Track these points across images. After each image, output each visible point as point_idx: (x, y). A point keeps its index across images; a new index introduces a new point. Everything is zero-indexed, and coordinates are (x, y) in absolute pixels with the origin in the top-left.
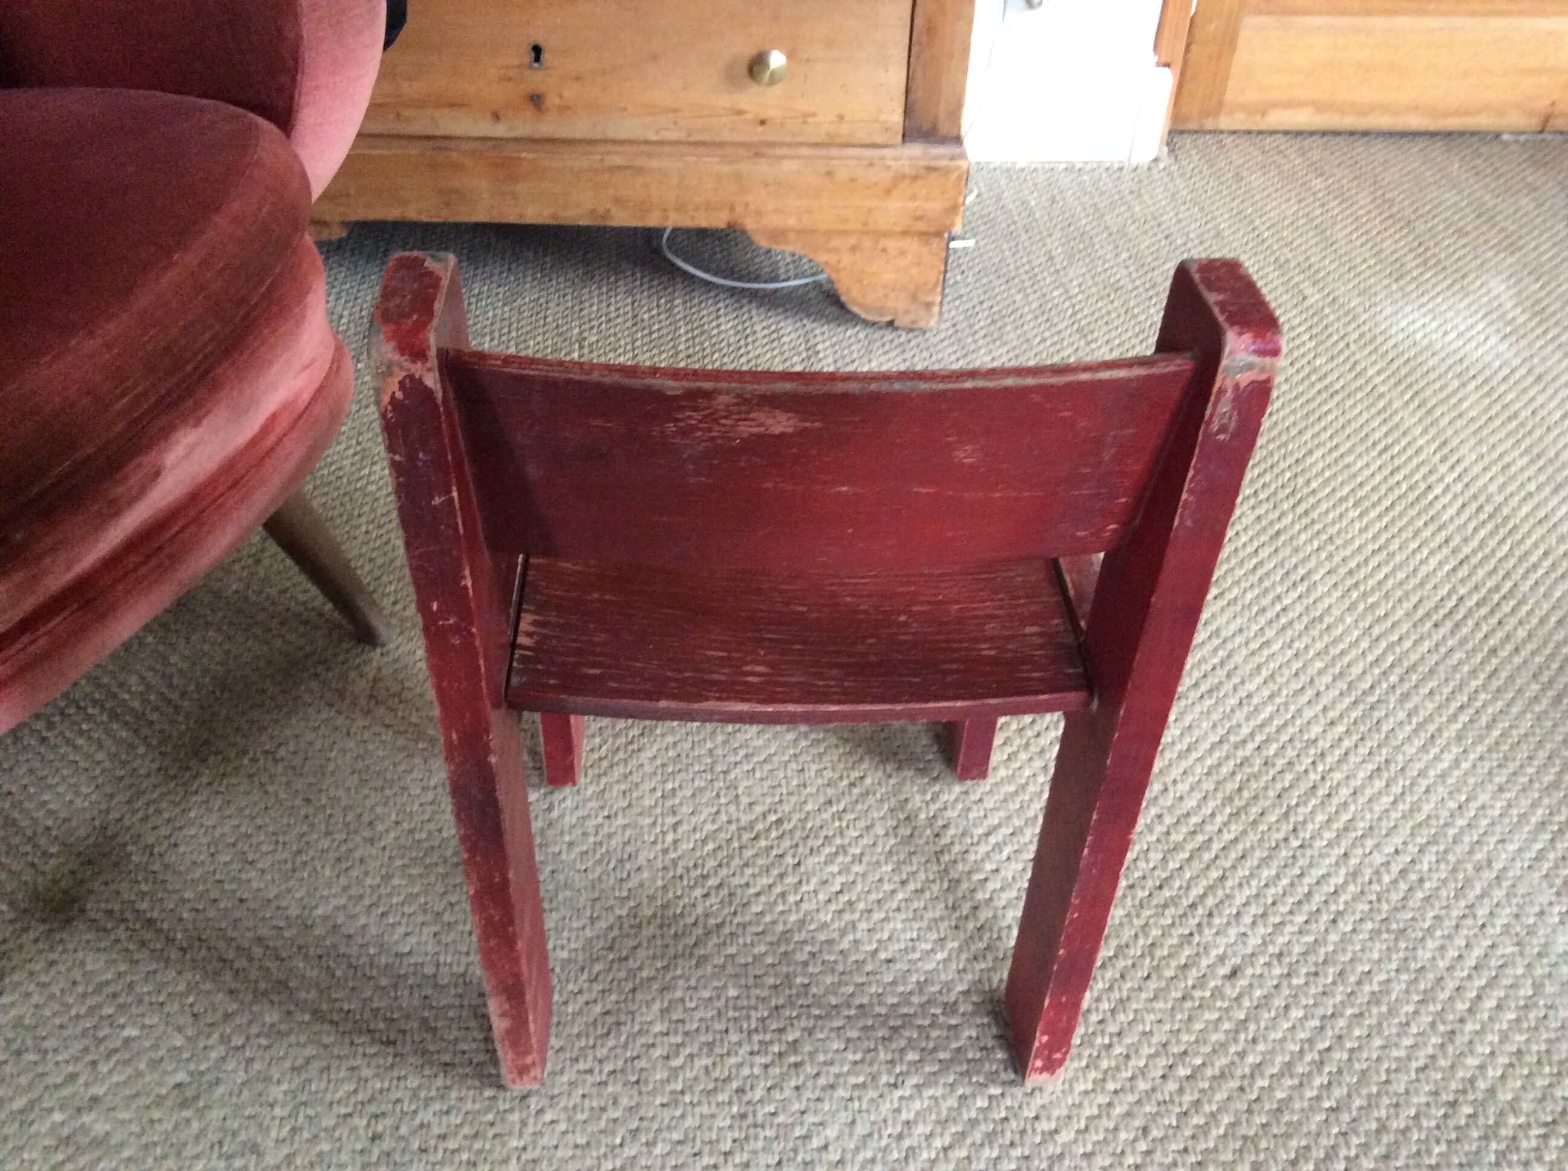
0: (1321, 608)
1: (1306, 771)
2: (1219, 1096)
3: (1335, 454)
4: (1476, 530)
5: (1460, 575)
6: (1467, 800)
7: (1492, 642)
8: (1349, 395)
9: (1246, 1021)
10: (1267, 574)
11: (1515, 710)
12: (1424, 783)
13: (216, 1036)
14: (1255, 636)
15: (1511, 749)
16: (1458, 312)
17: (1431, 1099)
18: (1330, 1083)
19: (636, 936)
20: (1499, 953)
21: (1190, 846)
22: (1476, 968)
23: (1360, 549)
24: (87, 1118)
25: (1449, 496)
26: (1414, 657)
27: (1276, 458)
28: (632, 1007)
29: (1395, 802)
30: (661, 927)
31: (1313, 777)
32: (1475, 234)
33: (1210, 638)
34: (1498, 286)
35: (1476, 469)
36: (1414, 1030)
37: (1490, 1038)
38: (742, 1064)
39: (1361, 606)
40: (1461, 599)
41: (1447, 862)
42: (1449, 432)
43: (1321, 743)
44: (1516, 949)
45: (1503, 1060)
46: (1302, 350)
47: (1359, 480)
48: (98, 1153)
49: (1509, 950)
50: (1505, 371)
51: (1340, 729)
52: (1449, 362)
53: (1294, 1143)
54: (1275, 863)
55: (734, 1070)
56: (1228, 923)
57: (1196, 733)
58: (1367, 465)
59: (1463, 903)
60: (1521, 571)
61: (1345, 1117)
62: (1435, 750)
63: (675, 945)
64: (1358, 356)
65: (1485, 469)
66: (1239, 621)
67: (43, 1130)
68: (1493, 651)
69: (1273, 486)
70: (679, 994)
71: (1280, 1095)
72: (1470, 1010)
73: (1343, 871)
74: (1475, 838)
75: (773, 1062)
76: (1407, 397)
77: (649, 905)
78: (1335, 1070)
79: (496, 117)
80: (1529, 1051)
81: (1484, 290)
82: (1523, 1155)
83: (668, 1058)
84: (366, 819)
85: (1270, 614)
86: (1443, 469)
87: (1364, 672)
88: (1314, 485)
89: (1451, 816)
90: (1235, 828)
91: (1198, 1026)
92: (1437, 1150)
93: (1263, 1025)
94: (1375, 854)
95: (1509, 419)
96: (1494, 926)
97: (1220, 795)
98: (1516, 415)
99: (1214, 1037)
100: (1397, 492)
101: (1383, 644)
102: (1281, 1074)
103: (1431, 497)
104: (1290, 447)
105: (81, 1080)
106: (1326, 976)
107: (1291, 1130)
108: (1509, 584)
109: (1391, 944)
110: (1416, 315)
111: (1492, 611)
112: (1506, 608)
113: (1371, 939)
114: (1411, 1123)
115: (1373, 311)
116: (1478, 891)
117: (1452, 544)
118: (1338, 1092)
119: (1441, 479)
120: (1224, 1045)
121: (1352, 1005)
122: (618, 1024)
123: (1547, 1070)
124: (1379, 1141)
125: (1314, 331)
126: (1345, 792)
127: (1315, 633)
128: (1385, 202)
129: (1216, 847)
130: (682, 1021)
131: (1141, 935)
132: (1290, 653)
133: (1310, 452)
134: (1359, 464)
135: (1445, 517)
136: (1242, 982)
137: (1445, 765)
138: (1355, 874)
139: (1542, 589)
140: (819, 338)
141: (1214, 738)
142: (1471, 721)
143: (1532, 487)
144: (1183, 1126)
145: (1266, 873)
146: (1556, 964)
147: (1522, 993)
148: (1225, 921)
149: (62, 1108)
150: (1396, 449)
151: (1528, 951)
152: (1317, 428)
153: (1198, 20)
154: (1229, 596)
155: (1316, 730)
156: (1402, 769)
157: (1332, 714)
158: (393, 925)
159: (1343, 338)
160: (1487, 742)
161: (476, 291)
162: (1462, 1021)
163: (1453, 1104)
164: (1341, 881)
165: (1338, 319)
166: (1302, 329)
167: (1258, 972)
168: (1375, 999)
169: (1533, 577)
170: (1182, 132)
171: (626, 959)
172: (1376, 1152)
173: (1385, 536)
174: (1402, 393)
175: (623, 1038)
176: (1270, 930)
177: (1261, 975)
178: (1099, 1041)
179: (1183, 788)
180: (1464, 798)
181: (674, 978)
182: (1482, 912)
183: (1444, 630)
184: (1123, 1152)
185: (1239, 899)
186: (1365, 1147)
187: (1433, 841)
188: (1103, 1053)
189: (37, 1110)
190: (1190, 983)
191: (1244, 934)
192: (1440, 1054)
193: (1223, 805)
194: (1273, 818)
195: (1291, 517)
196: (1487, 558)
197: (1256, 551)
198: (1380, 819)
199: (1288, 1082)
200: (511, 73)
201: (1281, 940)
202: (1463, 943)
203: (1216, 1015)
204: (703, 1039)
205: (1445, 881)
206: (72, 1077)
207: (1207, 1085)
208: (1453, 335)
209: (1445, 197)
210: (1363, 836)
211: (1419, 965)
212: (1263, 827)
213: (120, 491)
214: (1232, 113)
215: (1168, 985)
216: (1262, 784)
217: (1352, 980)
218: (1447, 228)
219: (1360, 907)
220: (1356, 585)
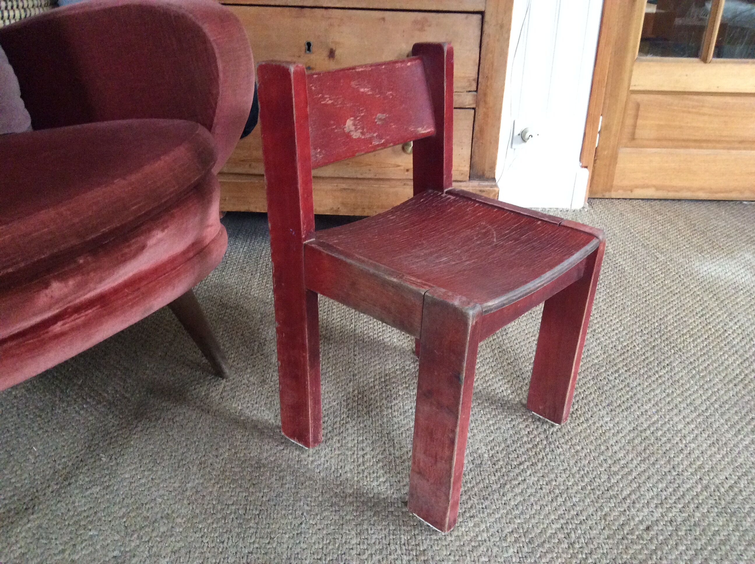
0: (678, 377)
1: (677, 443)
3: (678, 317)
5: (744, 365)
8: (682, 295)
9: (655, 550)
10: (650, 363)
12: (737, 450)
13: (135, 536)
14: (647, 386)
16: (731, 265)
21: (621, 473)
23: (694, 354)
25: (735, 335)
26: (726, 398)
27: (650, 317)
29: (723, 457)
30: (356, 498)
31: (681, 445)
32: (736, 237)
33: (625, 387)
39: (698, 377)
40: (746, 375)
42: (732, 310)
43: (683, 431)
47: (691, 327)
51: (693, 426)
52: (729, 284)
54: (665, 482)
56: (643, 507)
58: (694, 321)
62: (740, 437)
64: (685, 280)
66: (638, 381)
70: (365, 527)
73: (700, 486)
76: (710, 296)
77: (350, 488)
81: (743, 257)
83: (359, 555)
84: (215, 447)
85: (653, 378)
86: (731, 324)
87: (702, 403)
88: (669, 328)
90: (643, 466)
91: (631, 552)
94: (716, 479)
97: (635, 452)
100: (710, 333)
101: (710, 392)
103: (726, 335)
105: (67, 552)
106: (695, 531)
109: (728, 519)
110: (711, 266)
113: (717, 516)
115: (690, 264)
117: (739, 353)
119: (731, 328)
121: (711, 545)
122: (334, 538)
125: (663, 271)
126: (697, 453)
127: (676, 387)
128: (691, 225)
129: (634, 474)
130: (367, 539)
131: (599, 510)
132: (664, 394)
133: (666, 316)
134: (691, 321)
135: (735, 342)
136: (652, 533)
137: (747, 443)
138: (706, 487)
141: (629, 428)
145: (660, 486)
148: (641, 505)
150: (708, 316)
152: (669, 307)
153: (599, 149)
154: (632, 371)
155: (680, 426)
156: (725, 444)
157: (687, 420)
158: (225, 492)
159: (677, 273)
164: (699, 490)
165: (674, 266)
167: (660, 528)
168: (723, 543)
171: (339, 511)
173: (706, 349)
174: (708, 295)
175: (337, 545)
176: (665, 510)
177: (662, 530)
179: (616, 448)
181: (363, 520)
183: (739, 387)
185: (648, 497)
187: (745, 474)
190: (625, 532)
191: (652, 512)
193: (637, 456)
194: (662, 463)
195: (659, 341)
197: (644, 354)
198: (716, 464)
201: (671, 515)
203: (640, 547)
204: (377, 547)
206: (63, 551)
208: (729, 274)
209: (720, 223)
210: (708, 471)
211: (744, 529)
212: (658, 466)
213: (126, 250)
214: (616, 191)
215: (614, 533)
216: (656, 448)
217: (710, 534)
218: (722, 235)
219: (710, 502)
220: (694, 368)
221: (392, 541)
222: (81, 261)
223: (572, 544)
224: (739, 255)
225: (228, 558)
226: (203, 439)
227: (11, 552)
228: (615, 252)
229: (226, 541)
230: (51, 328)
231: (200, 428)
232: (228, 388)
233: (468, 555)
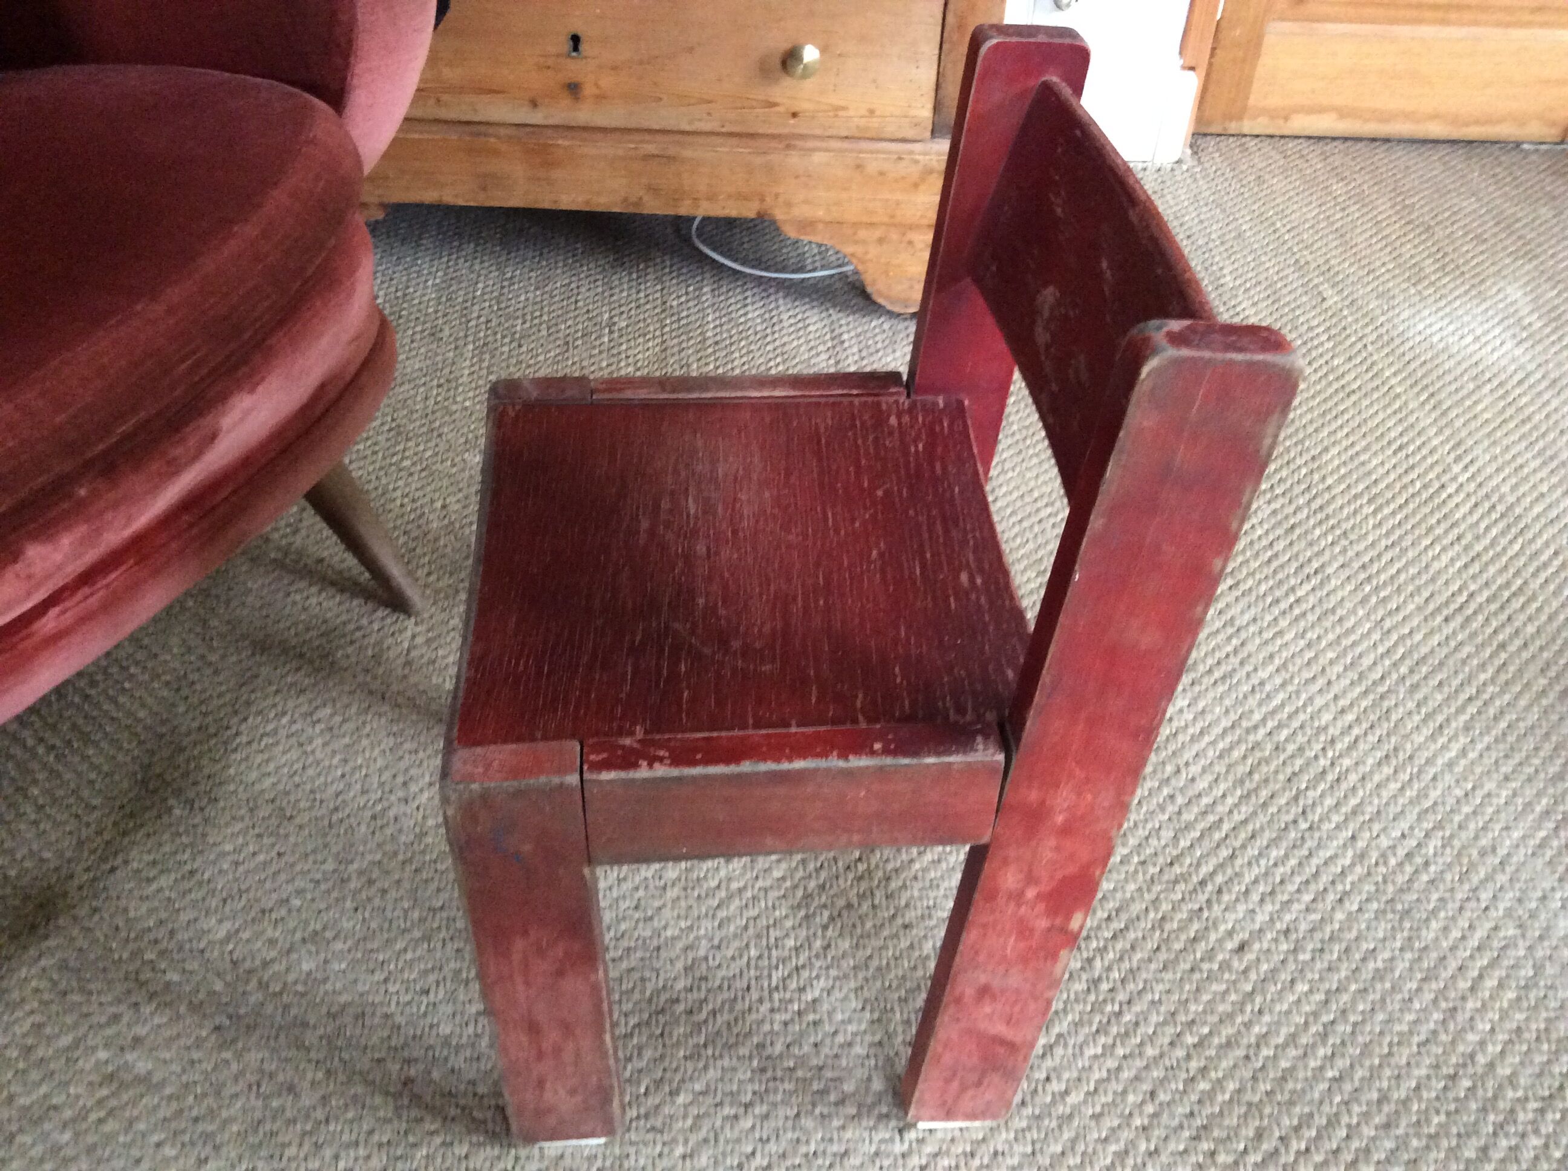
0: (1333, 600)
1: (1316, 757)
2: (1225, 1064)
3: (1350, 453)
4: (1488, 528)
5: (1471, 571)
6: (1474, 788)
7: (1501, 637)
8: (1366, 395)
9: (1251, 993)
10: (1282, 566)
11: (1523, 703)
12: (1432, 771)
14: (1269, 625)
15: (1518, 740)
16: (1474, 317)
17: (1432, 1072)
18: (1333, 1054)
19: (661, 896)
20: (1502, 934)
21: (1201, 826)
22: (1479, 948)
23: (1373, 544)
24: (130, 1057)
25: (1462, 495)
26: (1424, 650)
27: (1292, 455)
28: (657, 965)
29: (1402, 788)
30: (685, 889)
31: (1323, 762)
32: (1493, 241)
33: (1224, 626)
34: (1514, 292)
35: (1489, 470)
36: (1417, 1005)
37: (1490, 1015)
38: (763, 1021)
39: (1374, 600)
40: (1471, 595)
41: (1452, 847)
42: (1463, 434)
43: (1331, 731)
44: (1518, 932)
45: (1502, 1037)
46: (1320, 350)
47: (1374, 477)
48: (142, 1089)
49: (1511, 932)
50: (1520, 375)
51: (1350, 717)
52: (1464, 366)
53: (1297, 1110)
54: (1284, 844)
55: (754, 1027)
56: (1237, 900)
57: (1209, 718)
58: (1382, 463)
59: (1467, 887)
60: (1531, 570)
61: (1348, 1087)
62: (1442, 740)
63: (699, 907)
64: (1375, 357)
65: (1498, 470)
66: (1253, 611)
67: (88, 1067)
68: (1502, 646)
69: (1289, 483)
70: (702, 953)
71: (1284, 1064)
72: (1472, 989)
73: (1350, 853)
74: (1481, 824)
75: (792, 1020)
76: (1422, 398)
78: (1338, 1041)
79: (534, 104)
80: (1528, 1029)
81: (1501, 296)
82: (1520, 1128)
83: (691, 1012)
84: (400, 779)
85: (1284, 605)
86: (1456, 469)
87: (1375, 663)
88: (1329, 481)
89: (1458, 802)
90: (1245, 810)
91: (1206, 997)
92: (1436, 1120)
93: (1269, 997)
94: (1382, 837)
95: (1523, 422)
96: (1497, 909)
97: (1231, 778)
98: (1529, 418)
99: (1221, 1008)
100: (1411, 490)
101: (1394, 637)
102: (1285, 1046)
103: (1444, 495)
104: (1307, 444)
105: (125, 1020)
106: (1331, 952)
107: (1295, 1097)
108: (1519, 582)
110: (1433, 319)
111: (1502, 608)
112: (1517, 604)
113: (1376, 918)
114: (1411, 1094)
115: (1391, 314)
116: (1482, 875)
117: (1464, 542)
118: (1341, 1063)
119: (1454, 479)
120: (1231, 1016)
121: (1357, 981)
123: (1545, 1047)
124: (1380, 1111)
125: (1333, 332)
126: (1353, 778)
127: (1327, 624)
128: (1405, 207)
129: (1226, 827)
130: (706, 979)
131: (1151, 909)
132: (1302, 643)
133: (1326, 450)
134: (1374, 462)
135: (1458, 515)
136: (1249, 957)
137: (1453, 754)
138: (1362, 856)
139: (1552, 587)
140: (844, 328)
141: (1225, 723)
142: (1479, 713)
143: (1544, 488)
144: (1189, 1090)
145: (1274, 853)
146: (1556, 947)
147: (1523, 973)
148: (1234, 897)
149: (107, 1046)
150: (1412, 448)
151: (1529, 934)
152: (1334, 426)
153: (1224, 24)
154: (1243, 587)
155: (1327, 717)
156: (1411, 758)
157: (1342, 703)
158: (426, 881)
159: (1361, 339)
160: (1494, 732)
161: (509, 275)
162: (1464, 998)
163: (1454, 1077)
164: (1348, 862)
165: (1357, 320)
166: (1321, 329)
167: (1266, 946)
168: (1379, 975)
169: (1543, 576)
170: (1205, 135)
171: (651, 918)
172: (1377, 1120)
173: (1398, 533)
174: (1418, 394)
175: (648, 993)
176: (1277, 907)
177: (1268, 950)
178: (1109, 1008)
179: (1195, 769)
180: (1470, 786)
181: (698, 938)
182: (1485, 896)
183: (1454, 624)
184: (1131, 1114)
185: (1248, 878)
186: (1366, 1116)
187: (1439, 826)
188: (1113, 1020)
189: (82, 1048)
190: (1198, 956)
191: (1253, 911)
192: (1441, 1029)
193: (1235, 787)
194: (1283, 801)
195: (1306, 511)
196: (1498, 555)
197: (1271, 544)
198: (1387, 804)
199: (1292, 1052)
200: (550, 62)
201: (1288, 917)
202: (1467, 925)
203: (1224, 987)
204: (725, 995)
205: (1450, 866)
206: (116, 1018)
207: (1213, 1053)
208: (1469, 339)
209: (1465, 204)
210: (1370, 820)
211: (1423, 945)
212: (1273, 809)
213: (178, 451)
214: (1255, 117)
215: (1177, 957)
216: (1272, 768)
217: (1357, 956)
218: (1466, 234)
219: (1367, 888)
220: (1369, 579)
221: (753, 982)
222: (83, 492)
223: (1096, 982)
224: (1495, 290)
225: (438, 1025)
226: (375, 760)
227: (14, 1022)
228: (1238, 282)
229: (433, 988)
230: (37, 626)
231: (368, 735)
232: (419, 640)
233: (897, 1009)
